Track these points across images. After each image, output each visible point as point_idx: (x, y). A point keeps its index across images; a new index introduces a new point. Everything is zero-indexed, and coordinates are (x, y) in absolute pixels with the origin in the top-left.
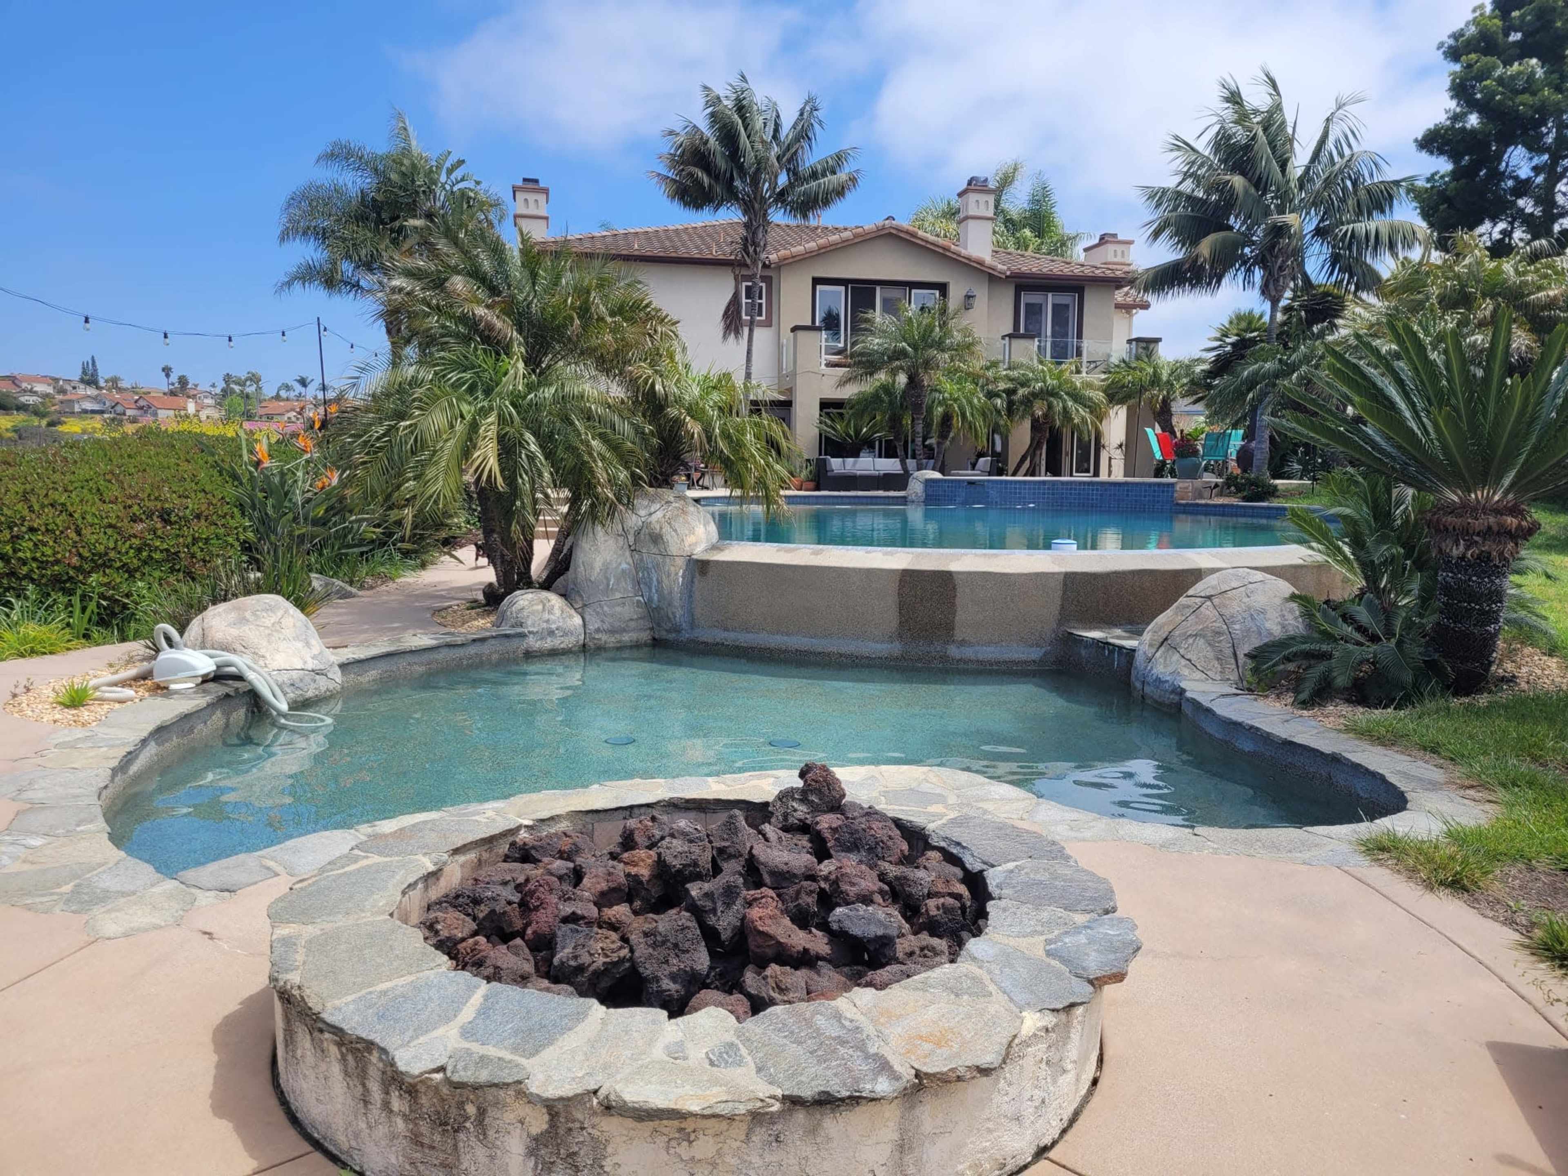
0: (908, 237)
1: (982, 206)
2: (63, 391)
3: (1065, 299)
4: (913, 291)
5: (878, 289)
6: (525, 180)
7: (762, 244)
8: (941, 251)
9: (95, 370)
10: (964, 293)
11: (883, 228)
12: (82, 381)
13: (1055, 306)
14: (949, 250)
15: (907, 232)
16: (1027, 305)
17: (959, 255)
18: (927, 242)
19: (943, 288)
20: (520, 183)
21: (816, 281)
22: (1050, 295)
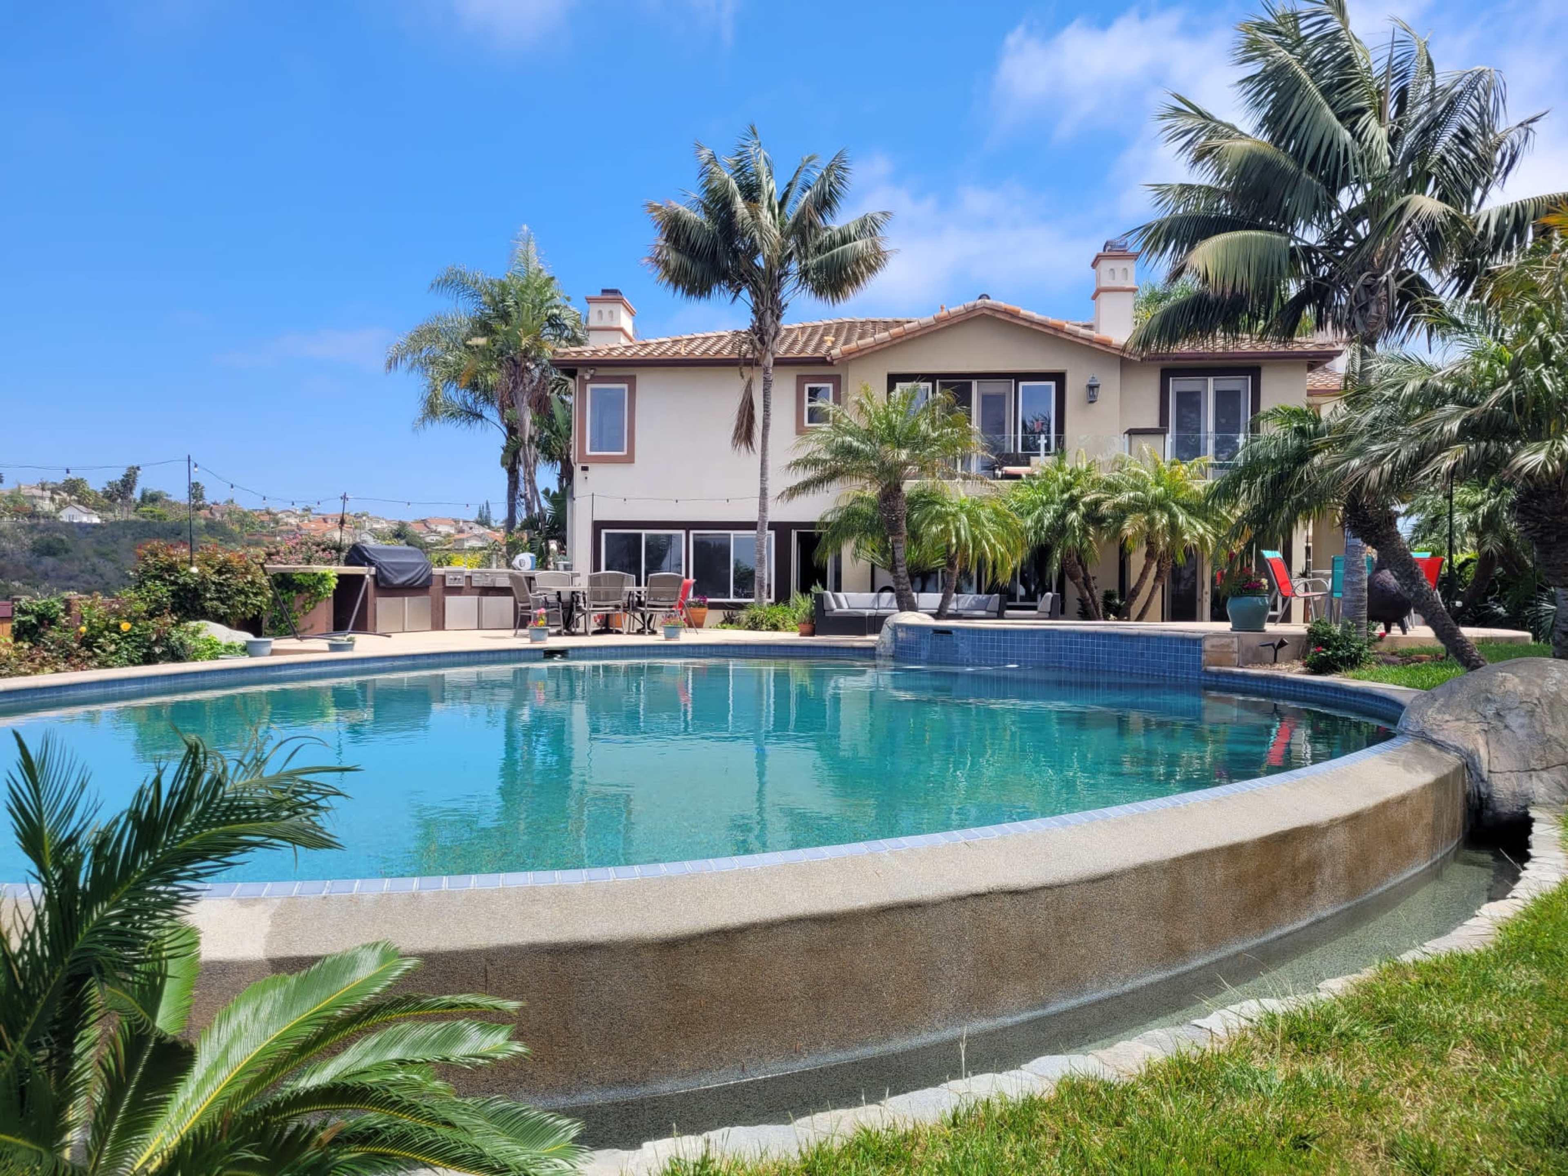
0: (1007, 318)
1: (1119, 274)
2: (461, 531)
3: (1231, 384)
4: (1021, 384)
5: (974, 383)
6: (604, 291)
7: (772, 331)
8: (1051, 332)
9: (489, 513)
10: (1087, 382)
11: (974, 308)
12: (477, 522)
13: (1219, 394)
14: (1062, 331)
15: (1006, 312)
16: (1180, 395)
17: (1077, 337)
18: (1032, 322)
19: (1059, 378)
20: (598, 294)
21: (893, 380)
22: (1211, 380)
